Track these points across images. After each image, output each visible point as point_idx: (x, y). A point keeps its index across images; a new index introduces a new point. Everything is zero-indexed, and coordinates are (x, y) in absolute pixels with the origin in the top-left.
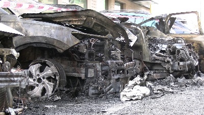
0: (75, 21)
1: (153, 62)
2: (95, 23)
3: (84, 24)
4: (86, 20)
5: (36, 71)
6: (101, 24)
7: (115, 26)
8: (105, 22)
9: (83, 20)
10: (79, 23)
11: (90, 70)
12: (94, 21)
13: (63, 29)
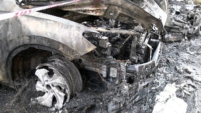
0: (93, 11)
1: (172, 26)
2: (121, 14)
3: (104, 15)
4: (107, 10)
5: (43, 77)
6: (129, 15)
7: (149, 17)
8: (135, 12)
9: (103, 10)
10: (98, 14)
11: (112, 69)
12: (119, 11)
13: (71, 26)
